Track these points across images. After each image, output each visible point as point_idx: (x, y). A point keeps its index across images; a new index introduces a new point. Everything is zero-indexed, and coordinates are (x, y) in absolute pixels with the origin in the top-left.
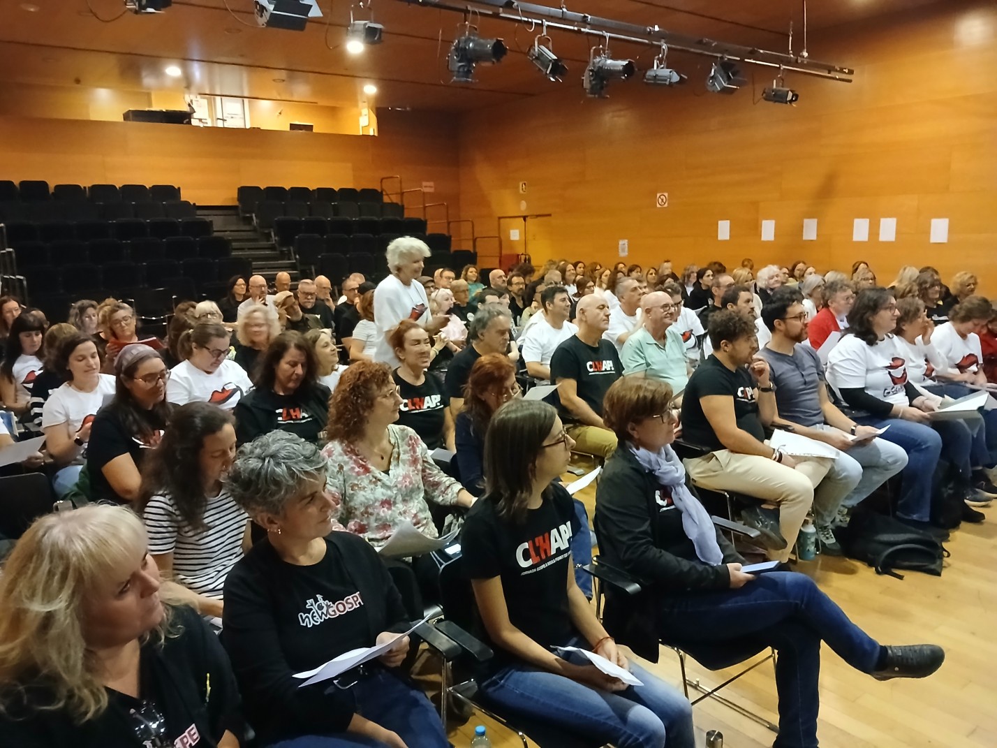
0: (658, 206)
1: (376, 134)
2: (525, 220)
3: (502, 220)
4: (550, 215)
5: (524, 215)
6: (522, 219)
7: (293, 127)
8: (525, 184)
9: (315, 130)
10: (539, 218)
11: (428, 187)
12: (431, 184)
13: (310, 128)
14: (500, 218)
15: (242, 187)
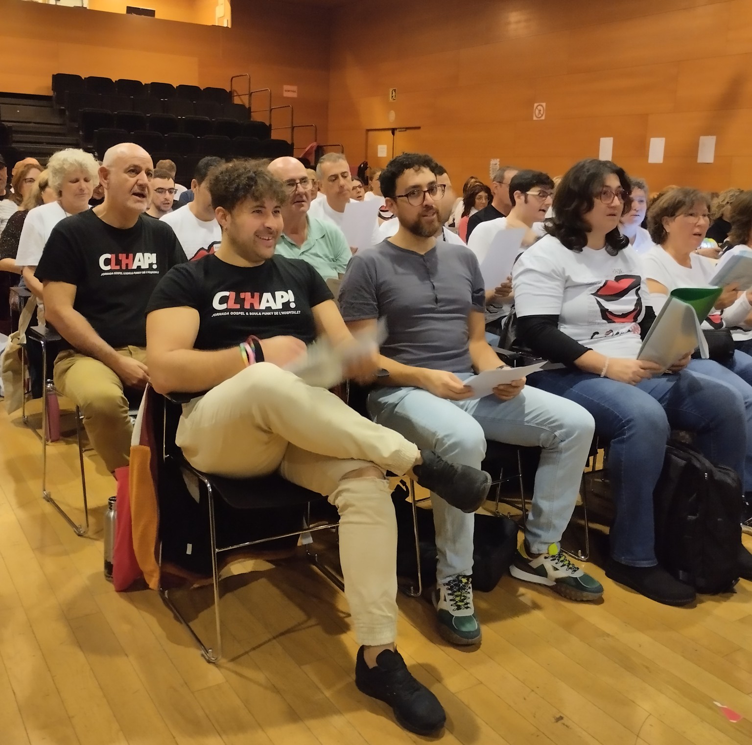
0: (535, 118)
1: (230, 26)
2: (393, 134)
3: (371, 133)
4: (419, 128)
5: (393, 127)
6: (390, 132)
7: (130, 10)
8: (395, 90)
9: (157, 16)
10: (408, 131)
11: (290, 91)
12: (295, 88)
13: (151, 13)
14: (368, 130)
15: (58, 75)
